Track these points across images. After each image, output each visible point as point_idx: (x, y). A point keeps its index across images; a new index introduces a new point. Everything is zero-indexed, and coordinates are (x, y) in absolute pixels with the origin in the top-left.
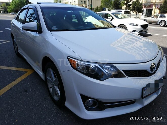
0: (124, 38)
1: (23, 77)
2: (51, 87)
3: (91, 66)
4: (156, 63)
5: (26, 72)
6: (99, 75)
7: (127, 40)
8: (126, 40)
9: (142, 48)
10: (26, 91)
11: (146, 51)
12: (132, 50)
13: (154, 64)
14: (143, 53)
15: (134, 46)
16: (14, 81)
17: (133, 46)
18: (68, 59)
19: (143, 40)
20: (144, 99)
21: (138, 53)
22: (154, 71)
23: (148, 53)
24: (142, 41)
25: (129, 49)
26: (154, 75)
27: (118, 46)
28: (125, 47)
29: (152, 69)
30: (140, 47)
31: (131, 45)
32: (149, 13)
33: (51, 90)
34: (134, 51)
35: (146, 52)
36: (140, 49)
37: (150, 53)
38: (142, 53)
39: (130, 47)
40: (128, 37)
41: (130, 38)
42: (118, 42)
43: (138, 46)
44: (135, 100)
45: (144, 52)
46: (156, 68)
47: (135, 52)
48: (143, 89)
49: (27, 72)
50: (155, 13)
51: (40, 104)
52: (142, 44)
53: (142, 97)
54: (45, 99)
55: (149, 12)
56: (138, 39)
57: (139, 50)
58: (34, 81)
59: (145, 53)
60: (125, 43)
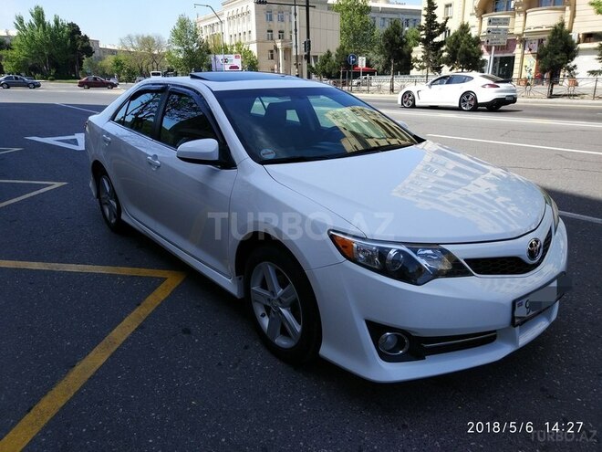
0: (427, 169)
1: (160, 294)
2: (263, 315)
3: (391, 252)
4: (542, 239)
5: (163, 280)
6: (410, 271)
7: (441, 174)
8: (439, 174)
9: (496, 197)
10: (187, 331)
11: (508, 206)
12: (463, 205)
13: (537, 242)
14: (502, 212)
15: (469, 194)
16: (139, 305)
17: (464, 192)
18: (332, 237)
19: (493, 174)
20: (517, 329)
21: (484, 213)
22: (538, 258)
23: (516, 213)
24: (489, 176)
25: (454, 201)
26: (539, 268)
27: (418, 197)
28: (438, 198)
29: (532, 254)
30: (489, 193)
31: (459, 191)
32: (503, 71)
33: (266, 322)
34: (470, 208)
35: (509, 210)
36: (492, 202)
37: (520, 211)
38: (498, 213)
39: (457, 197)
40: (444, 165)
41: (451, 167)
42: (412, 183)
43: (482, 191)
44: (495, 331)
45: (505, 210)
46: (541, 250)
47: (476, 210)
48: (514, 303)
49: (166, 279)
50: (524, 68)
51: (240, 361)
52: (493, 187)
53: (513, 323)
54: (246, 348)
55: (502, 64)
56: (477, 171)
57: (486, 203)
58: (198, 304)
59: (508, 213)
60: (436, 185)
